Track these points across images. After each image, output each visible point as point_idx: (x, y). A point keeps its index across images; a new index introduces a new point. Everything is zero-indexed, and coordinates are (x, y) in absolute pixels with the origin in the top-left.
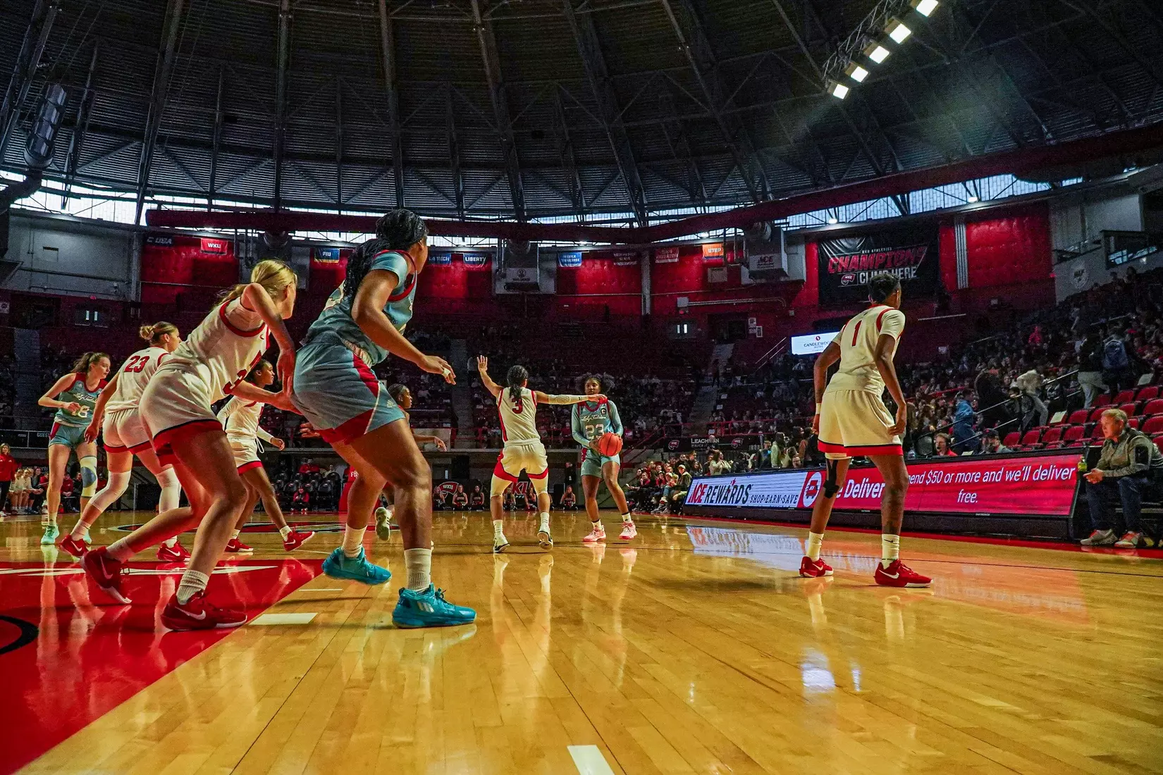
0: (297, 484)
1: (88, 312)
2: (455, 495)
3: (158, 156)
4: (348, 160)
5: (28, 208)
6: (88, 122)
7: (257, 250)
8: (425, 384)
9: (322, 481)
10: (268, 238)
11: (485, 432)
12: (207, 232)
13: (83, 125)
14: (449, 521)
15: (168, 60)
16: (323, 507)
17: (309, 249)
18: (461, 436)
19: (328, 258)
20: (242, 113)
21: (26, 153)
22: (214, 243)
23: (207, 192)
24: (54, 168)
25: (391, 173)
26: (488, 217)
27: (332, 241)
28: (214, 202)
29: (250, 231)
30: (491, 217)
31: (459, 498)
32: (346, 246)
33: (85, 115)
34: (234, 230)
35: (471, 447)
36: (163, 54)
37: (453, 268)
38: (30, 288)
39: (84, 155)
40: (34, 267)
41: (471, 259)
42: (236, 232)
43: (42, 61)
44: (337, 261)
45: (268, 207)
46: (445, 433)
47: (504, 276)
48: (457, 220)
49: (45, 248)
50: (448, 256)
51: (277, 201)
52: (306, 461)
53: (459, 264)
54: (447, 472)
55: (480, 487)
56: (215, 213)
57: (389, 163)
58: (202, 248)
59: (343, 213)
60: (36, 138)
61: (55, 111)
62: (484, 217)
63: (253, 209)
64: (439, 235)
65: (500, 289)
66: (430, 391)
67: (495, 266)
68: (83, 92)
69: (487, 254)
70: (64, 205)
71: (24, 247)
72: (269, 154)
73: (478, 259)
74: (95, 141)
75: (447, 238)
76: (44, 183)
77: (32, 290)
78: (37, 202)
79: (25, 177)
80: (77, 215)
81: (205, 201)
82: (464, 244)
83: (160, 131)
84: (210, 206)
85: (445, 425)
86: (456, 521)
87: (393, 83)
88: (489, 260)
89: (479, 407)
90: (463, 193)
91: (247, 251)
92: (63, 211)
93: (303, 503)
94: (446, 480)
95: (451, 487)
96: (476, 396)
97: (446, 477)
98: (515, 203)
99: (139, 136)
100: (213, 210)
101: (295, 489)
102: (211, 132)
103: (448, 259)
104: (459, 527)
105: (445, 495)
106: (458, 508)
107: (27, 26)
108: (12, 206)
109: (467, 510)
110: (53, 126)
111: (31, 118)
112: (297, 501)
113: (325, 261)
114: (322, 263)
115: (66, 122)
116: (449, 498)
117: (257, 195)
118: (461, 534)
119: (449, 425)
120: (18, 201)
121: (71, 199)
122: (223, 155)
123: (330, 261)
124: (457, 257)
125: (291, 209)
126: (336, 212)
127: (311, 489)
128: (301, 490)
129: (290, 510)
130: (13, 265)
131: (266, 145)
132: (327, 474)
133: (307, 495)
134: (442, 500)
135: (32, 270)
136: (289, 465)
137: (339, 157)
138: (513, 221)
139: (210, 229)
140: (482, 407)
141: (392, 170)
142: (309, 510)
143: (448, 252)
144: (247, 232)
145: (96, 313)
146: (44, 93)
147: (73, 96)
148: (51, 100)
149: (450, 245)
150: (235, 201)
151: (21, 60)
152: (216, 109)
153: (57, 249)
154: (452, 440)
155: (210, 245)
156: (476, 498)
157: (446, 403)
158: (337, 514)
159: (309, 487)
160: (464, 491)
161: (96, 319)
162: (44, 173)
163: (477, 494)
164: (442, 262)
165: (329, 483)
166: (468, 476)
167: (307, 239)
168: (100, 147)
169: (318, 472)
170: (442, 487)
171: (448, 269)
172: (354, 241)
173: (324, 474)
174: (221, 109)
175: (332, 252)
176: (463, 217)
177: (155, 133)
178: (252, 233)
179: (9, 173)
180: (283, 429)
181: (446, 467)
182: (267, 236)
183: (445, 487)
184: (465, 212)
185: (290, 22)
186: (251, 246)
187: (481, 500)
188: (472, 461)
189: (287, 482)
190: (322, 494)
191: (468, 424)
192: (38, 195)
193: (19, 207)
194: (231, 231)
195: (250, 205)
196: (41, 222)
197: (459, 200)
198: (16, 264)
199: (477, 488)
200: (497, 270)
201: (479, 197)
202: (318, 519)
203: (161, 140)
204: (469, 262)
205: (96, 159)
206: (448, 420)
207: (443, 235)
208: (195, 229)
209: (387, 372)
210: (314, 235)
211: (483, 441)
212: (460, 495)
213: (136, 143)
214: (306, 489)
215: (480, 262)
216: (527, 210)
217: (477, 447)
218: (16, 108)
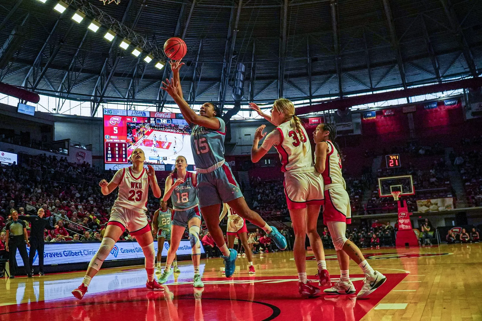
0: (372, 233)
1: (266, 160)
2: (461, 235)
3: (285, 85)
4: (373, 66)
5: (237, 119)
6: (255, 76)
7: (335, 119)
8: (433, 175)
9: (385, 231)
10: (340, 113)
11: (473, 198)
12: (311, 115)
13: (253, 77)
14: (460, 250)
15: (284, 40)
16: (388, 245)
17: (359, 114)
18: (459, 201)
19: (370, 117)
20: (319, 56)
21: (233, 95)
22: (315, 119)
23: (308, 97)
24: (244, 99)
25: (397, 67)
26: (455, 78)
27: (371, 108)
28: (313, 100)
29: (330, 110)
30: (457, 78)
31: (464, 236)
32: (379, 109)
33: (254, 73)
34: (323, 112)
35: (465, 207)
36: (282, 38)
37: (439, 109)
38: (242, 153)
39: (256, 91)
40: (242, 144)
41: (449, 103)
42: (324, 112)
43: (234, 55)
44: (375, 118)
45: (337, 97)
46: (449, 201)
47: (470, 109)
48: (438, 83)
49: (245, 135)
50: (435, 104)
51: (341, 94)
52: (374, 221)
53: (442, 107)
54: (453, 222)
55: (475, 229)
56: (313, 105)
57: (395, 62)
58: (310, 123)
59: (375, 93)
60: (236, 88)
61: (242, 75)
62: (453, 79)
63: (330, 100)
64: (429, 93)
65: (469, 116)
66: (437, 178)
67: (463, 104)
68: (251, 63)
69: (458, 98)
70: (250, 115)
71: (238, 135)
72: (334, 72)
73: (453, 102)
74: (258, 84)
75: (433, 94)
76: (242, 107)
77: (243, 154)
78: (240, 115)
79: (234, 106)
80: (256, 118)
81: (308, 101)
82: (444, 95)
83: (285, 73)
84: (311, 103)
85: (448, 196)
86: (464, 249)
87: (391, 21)
88: (460, 102)
89: (467, 184)
90: (439, 68)
91: (330, 120)
92: (251, 118)
93: (377, 243)
94: (453, 227)
95: (458, 230)
96: (464, 177)
97: (454, 224)
98: (470, 67)
99: (276, 78)
100: (312, 104)
101: (371, 236)
102: (306, 68)
103: (435, 105)
104: (467, 253)
105: (455, 235)
106: (464, 242)
107: (226, 41)
108: (231, 119)
109: (470, 242)
110: (242, 81)
111: (233, 80)
112: (374, 242)
113: (369, 118)
114: (368, 120)
115: (247, 78)
116: (458, 236)
117: (331, 93)
118: (468, 257)
119: (451, 196)
120: (233, 117)
121: (253, 111)
122: (313, 77)
123: (371, 118)
124: (440, 103)
125: (349, 96)
126: (371, 93)
127: (380, 235)
128: (374, 236)
129: (370, 247)
130: (234, 145)
131: (332, 68)
132: (387, 227)
133: (378, 238)
134: (453, 238)
135: (241, 146)
136: (366, 224)
137: (368, 66)
138: (470, 77)
139: (312, 113)
140: (469, 184)
141: (397, 65)
142: (380, 246)
143: (435, 101)
144: (329, 112)
145: (269, 160)
146: (236, 68)
147: (248, 67)
148: (239, 70)
149: (436, 97)
150: (322, 98)
151: (226, 56)
152: (307, 56)
153: (250, 135)
154: (454, 204)
155: (313, 121)
156: (474, 235)
157: (448, 184)
158: (395, 248)
159: (378, 235)
160: (466, 232)
161: (269, 163)
162: (241, 103)
163: (475, 233)
164: (432, 108)
165: (389, 232)
166: (467, 223)
167: (358, 109)
168: (261, 86)
169: (382, 226)
170: (452, 231)
171: (436, 111)
172: (382, 106)
173: (384, 228)
174: (310, 56)
175: (372, 113)
176: (441, 81)
177: (283, 74)
178: (332, 111)
179: (228, 106)
180: (361, 205)
181: (452, 219)
182: (339, 111)
183: (454, 230)
184: (441, 78)
185: (336, 6)
186: (332, 118)
187: (477, 236)
188: (468, 215)
189: (367, 232)
190: (385, 238)
191: (462, 194)
192: (240, 113)
193: (233, 119)
194: (321, 113)
195: (329, 98)
196: (242, 124)
197: (437, 73)
198: (236, 144)
199: (474, 230)
200: (465, 106)
201: (448, 68)
202: (385, 251)
203: (286, 76)
204: (448, 105)
205: (260, 92)
206: (450, 193)
207: (431, 93)
208: (305, 115)
209: (410, 171)
210: (362, 107)
211: (473, 203)
212: (464, 234)
213: (276, 81)
214: (377, 235)
215: (454, 104)
216: (478, 70)
217: (470, 206)
218: (227, 77)
